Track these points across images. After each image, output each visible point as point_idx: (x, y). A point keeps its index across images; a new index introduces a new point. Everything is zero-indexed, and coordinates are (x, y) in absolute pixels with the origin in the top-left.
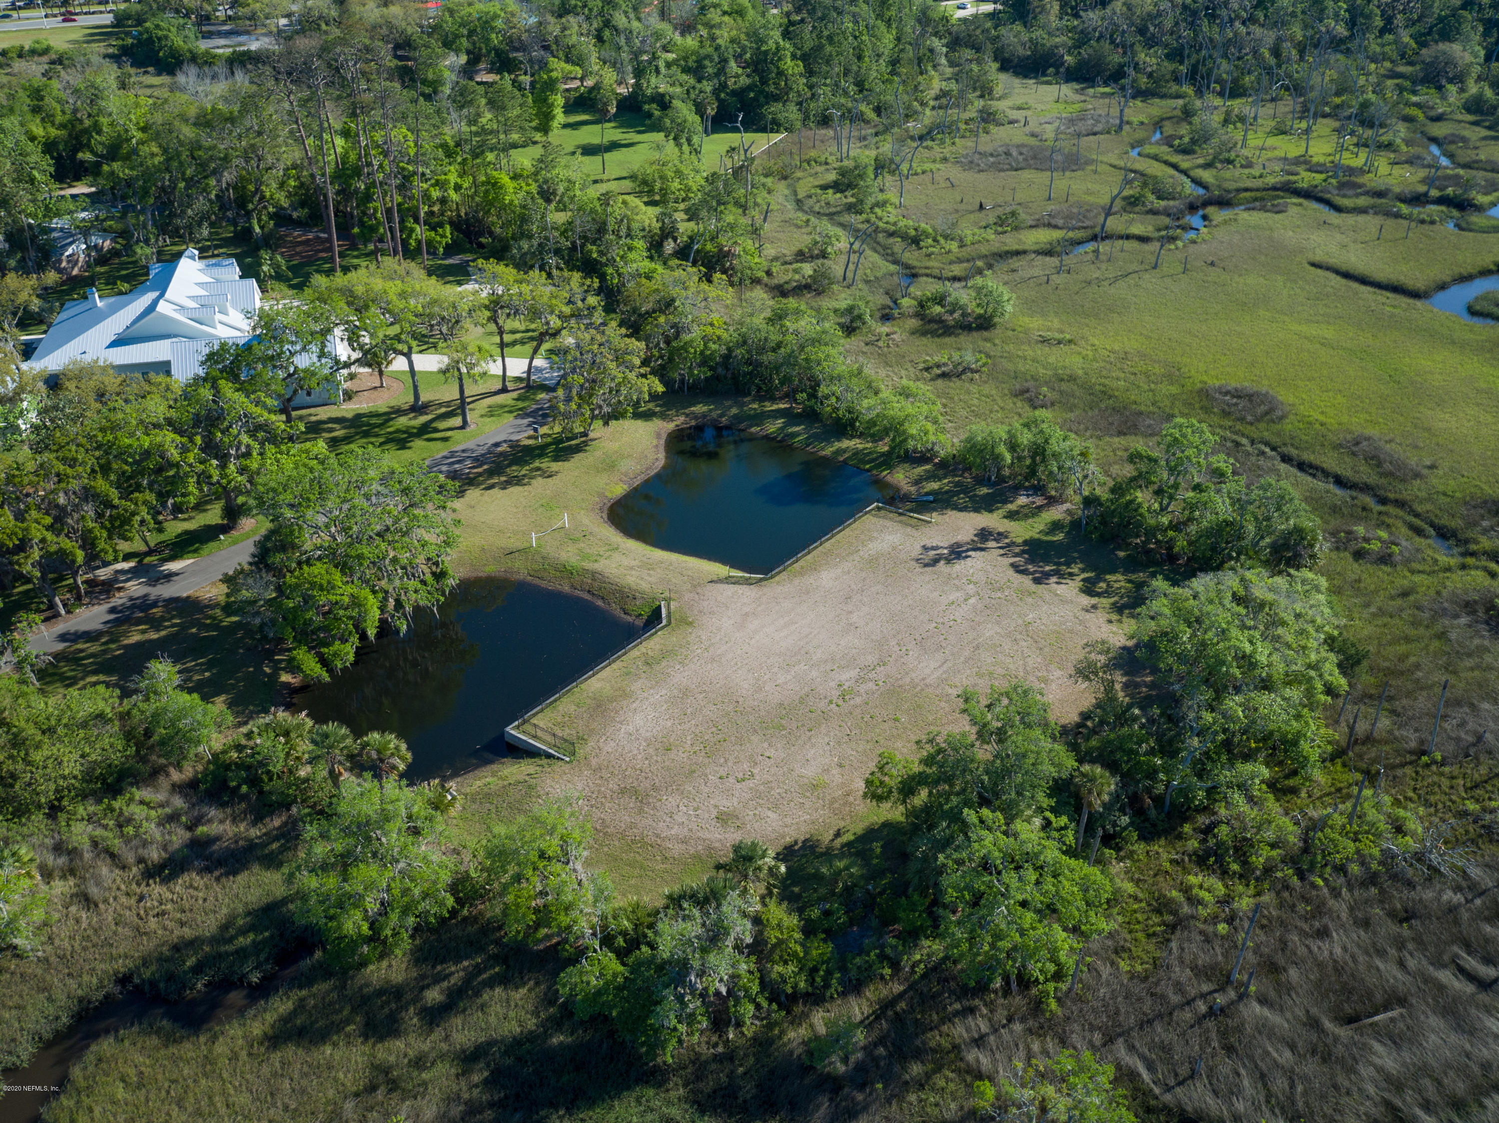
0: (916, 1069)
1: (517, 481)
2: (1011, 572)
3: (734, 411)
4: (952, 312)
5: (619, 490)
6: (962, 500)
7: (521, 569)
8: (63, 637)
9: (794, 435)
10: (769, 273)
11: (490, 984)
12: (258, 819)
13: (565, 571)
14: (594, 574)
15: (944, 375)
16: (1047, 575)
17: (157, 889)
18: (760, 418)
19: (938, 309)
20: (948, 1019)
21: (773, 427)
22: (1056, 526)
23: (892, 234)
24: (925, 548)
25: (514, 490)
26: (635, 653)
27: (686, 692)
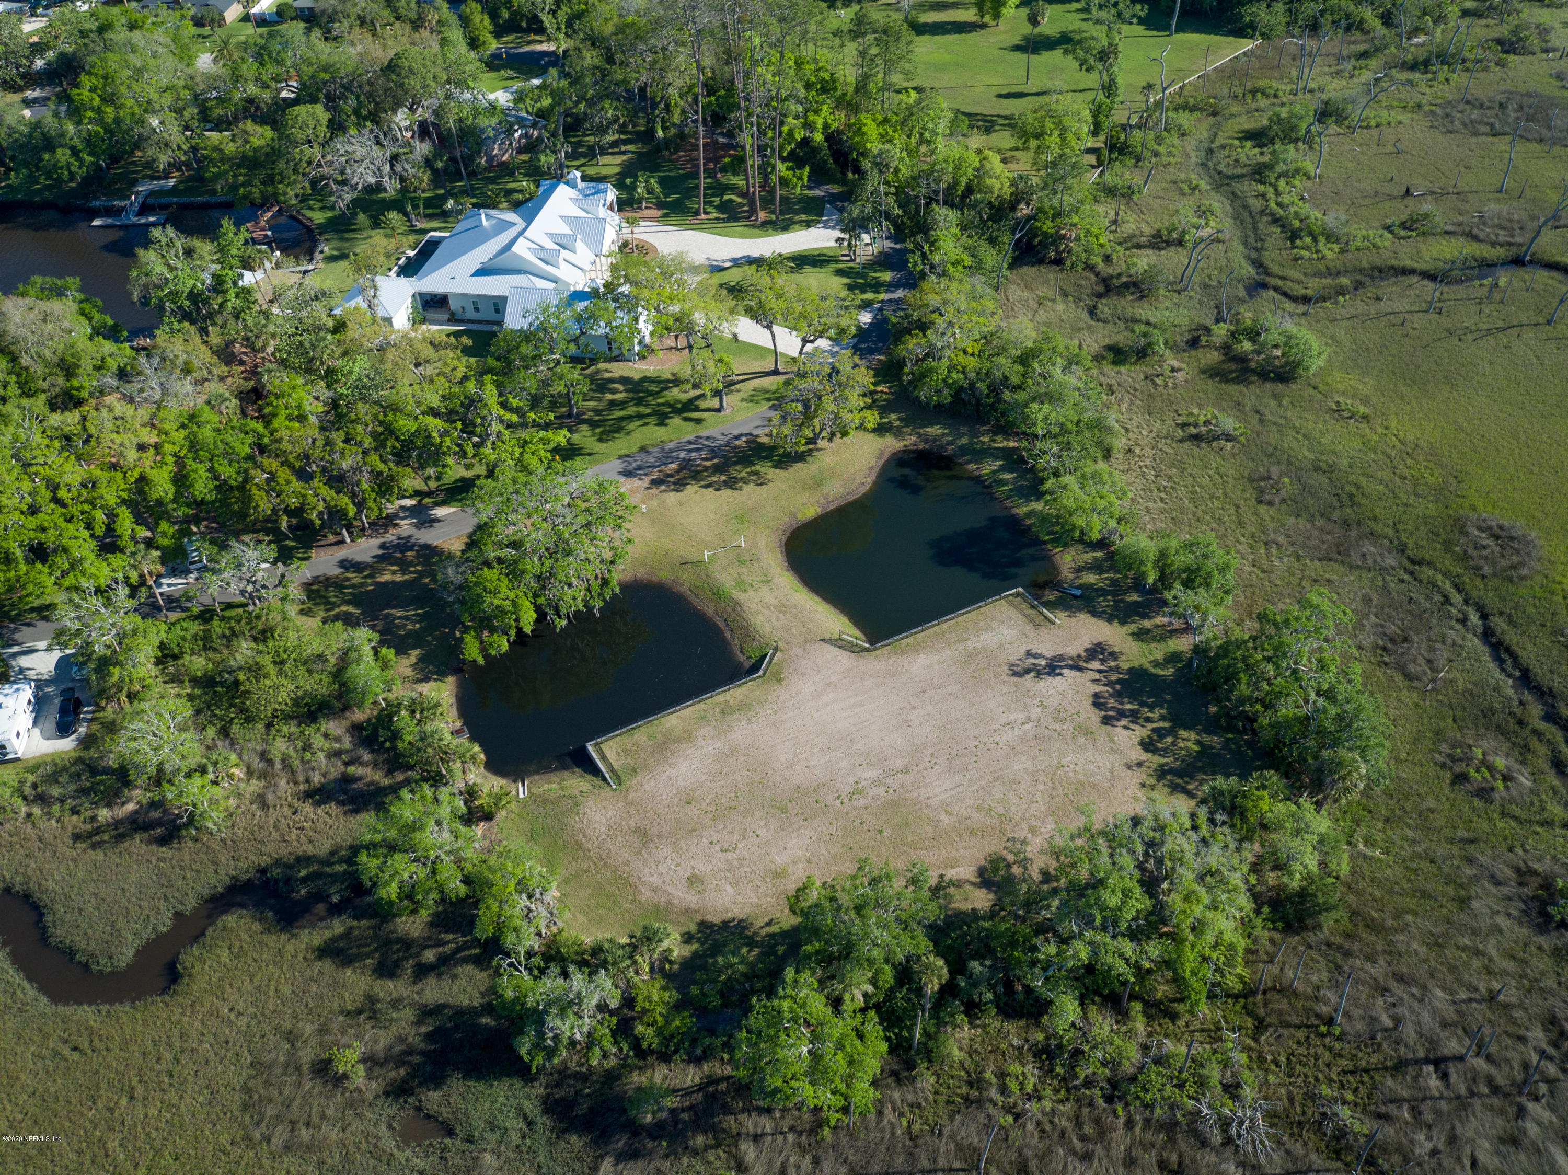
0: (700, 1140)
1: (731, 484)
2: (1087, 703)
3: (965, 440)
4: (1259, 353)
5: (811, 511)
6: (1105, 603)
7: (685, 582)
8: (343, 564)
9: (1002, 483)
10: (1107, 259)
11: (466, 960)
12: (389, 773)
13: (717, 594)
14: (737, 605)
15: (1197, 438)
16: (1121, 714)
17: (307, 808)
18: (982, 454)
19: (1247, 346)
20: (747, 1110)
21: (988, 468)
22: (1173, 658)
23: (1276, 220)
24: (1029, 654)
25: (726, 493)
26: (720, 698)
27: (734, 751)
